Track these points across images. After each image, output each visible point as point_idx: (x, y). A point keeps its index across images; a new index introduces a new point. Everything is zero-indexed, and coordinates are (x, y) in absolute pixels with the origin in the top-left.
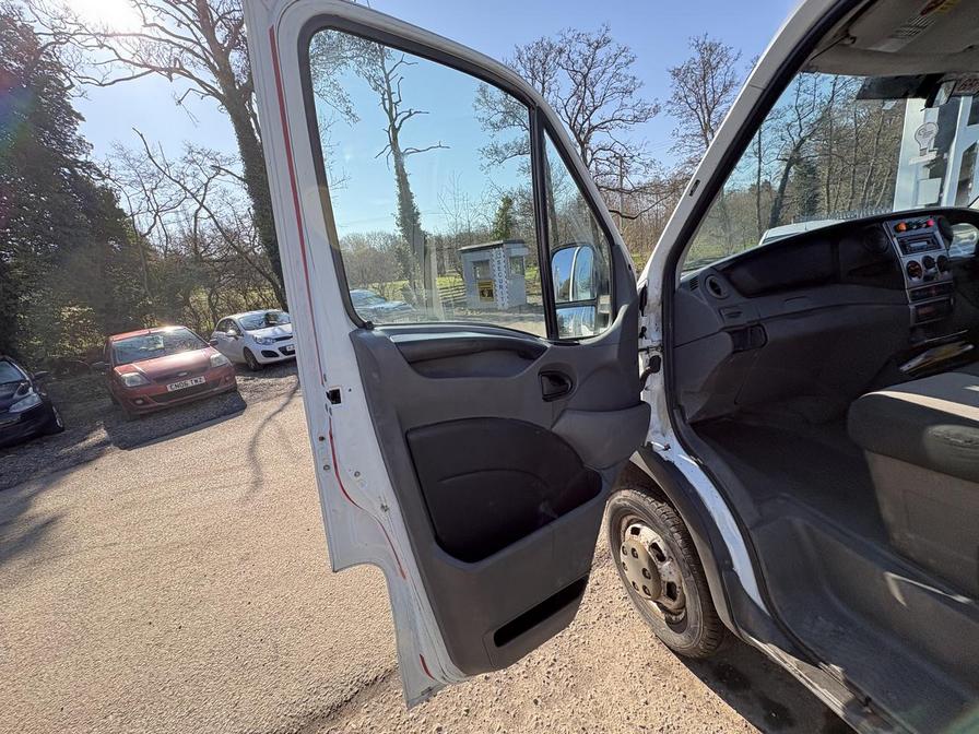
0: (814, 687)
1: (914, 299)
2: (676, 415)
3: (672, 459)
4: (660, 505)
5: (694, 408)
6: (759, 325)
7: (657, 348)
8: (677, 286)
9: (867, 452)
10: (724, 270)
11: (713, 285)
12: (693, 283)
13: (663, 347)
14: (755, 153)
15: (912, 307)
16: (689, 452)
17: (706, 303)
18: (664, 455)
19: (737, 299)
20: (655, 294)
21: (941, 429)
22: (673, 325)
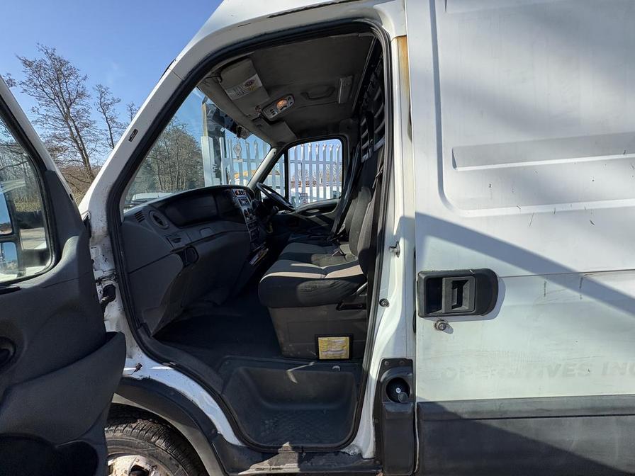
0: (280, 469)
1: (250, 228)
2: (140, 333)
3: (146, 375)
4: (134, 425)
5: (155, 321)
6: (191, 247)
7: (110, 277)
8: (122, 219)
9: (270, 309)
10: (161, 207)
11: (156, 218)
12: (138, 216)
13: (116, 275)
14: (110, 145)
15: (249, 232)
16: (160, 360)
17: (155, 232)
18: (137, 376)
19: (174, 229)
20: (99, 225)
21: (302, 285)
22: (124, 253)
